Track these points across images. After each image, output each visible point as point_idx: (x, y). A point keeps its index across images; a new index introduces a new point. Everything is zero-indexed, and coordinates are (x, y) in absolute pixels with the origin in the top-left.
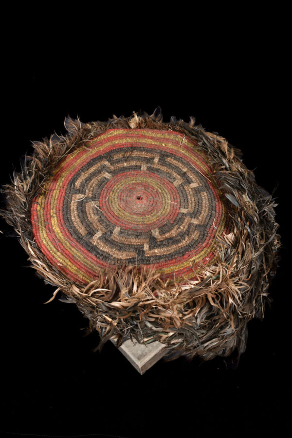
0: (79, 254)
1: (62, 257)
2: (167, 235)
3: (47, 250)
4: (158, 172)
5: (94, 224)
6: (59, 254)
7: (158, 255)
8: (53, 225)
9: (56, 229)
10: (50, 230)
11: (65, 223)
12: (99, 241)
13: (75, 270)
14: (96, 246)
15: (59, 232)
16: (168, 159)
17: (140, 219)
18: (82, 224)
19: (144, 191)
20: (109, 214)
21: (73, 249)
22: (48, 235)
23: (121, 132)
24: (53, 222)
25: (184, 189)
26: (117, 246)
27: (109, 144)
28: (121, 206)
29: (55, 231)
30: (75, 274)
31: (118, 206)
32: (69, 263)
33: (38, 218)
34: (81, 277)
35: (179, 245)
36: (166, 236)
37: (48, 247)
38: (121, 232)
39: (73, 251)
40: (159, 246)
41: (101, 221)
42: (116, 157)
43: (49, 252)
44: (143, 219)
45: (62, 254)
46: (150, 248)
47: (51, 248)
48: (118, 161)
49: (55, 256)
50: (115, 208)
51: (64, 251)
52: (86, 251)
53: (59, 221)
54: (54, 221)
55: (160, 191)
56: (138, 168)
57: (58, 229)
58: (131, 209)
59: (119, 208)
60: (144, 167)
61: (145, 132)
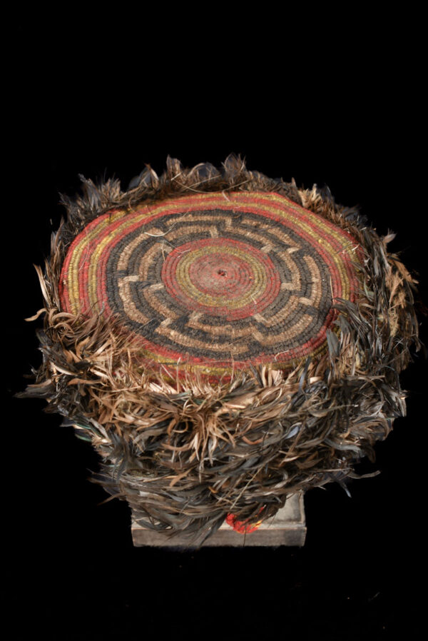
0: (94, 285)
1: (75, 276)
2: (206, 328)
3: (70, 260)
4: (279, 262)
5: (141, 267)
6: (75, 271)
7: (170, 338)
8: (102, 242)
9: (100, 248)
10: (93, 246)
11: (114, 248)
12: (127, 286)
13: (74, 298)
14: (119, 288)
15: (100, 252)
16: (307, 258)
17: (195, 292)
18: (129, 259)
19: (237, 270)
20: (169, 268)
21: (94, 276)
22: (85, 248)
23: (284, 201)
24: (105, 239)
25: (289, 297)
26: (140, 302)
27: (256, 205)
28: (192, 267)
29: (97, 249)
30: (70, 302)
31: (187, 266)
32: (76, 288)
33: (95, 228)
34: (72, 309)
35: (207, 345)
36: (204, 328)
37: (73, 259)
38: (159, 292)
39: (92, 279)
40: (182, 331)
41: (152, 268)
42: (246, 221)
43: (69, 263)
44: (200, 294)
45: (78, 274)
46: (171, 327)
47: (75, 261)
48: (245, 227)
49: (70, 271)
50: (183, 266)
51: (83, 273)
52: (103, 287)
53: (111, 243)
54: (107, 240)
55: (256, 282)
56: (261, 245)
57: (101, 249)
58: (199, 277)
59: (187, 269)
60: (267, 248)
61: (314, 217)
